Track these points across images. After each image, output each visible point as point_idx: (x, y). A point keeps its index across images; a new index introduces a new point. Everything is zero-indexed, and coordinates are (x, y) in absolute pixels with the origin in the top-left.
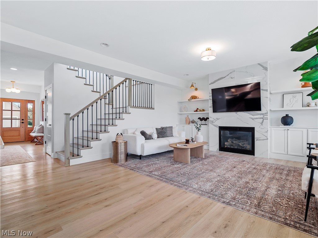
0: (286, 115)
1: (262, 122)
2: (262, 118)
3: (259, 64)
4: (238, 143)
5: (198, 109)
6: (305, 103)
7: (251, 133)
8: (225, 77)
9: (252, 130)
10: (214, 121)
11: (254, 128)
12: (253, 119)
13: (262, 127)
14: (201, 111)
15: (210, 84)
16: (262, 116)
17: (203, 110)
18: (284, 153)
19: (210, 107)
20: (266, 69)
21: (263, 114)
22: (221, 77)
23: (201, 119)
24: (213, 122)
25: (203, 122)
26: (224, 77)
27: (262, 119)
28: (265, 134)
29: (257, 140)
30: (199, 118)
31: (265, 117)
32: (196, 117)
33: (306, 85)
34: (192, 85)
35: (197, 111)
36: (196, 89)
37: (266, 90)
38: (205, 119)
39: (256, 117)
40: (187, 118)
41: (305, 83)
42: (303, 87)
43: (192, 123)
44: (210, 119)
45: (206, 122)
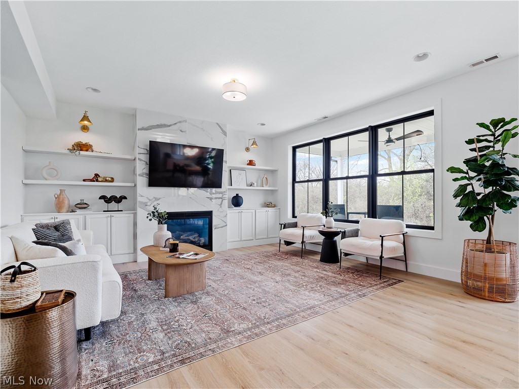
0: (237, 195)
1: (221, 204)
2: (221, 198)
3: (217, 124)
4: (187, 238)
5: (97, 175)
6: (249, 183)
7: (208, 219)
8: (169, 126)
9: (208, 215)
10: (149, 204)
11: (212, 211)
12: (211, 199)
13: (220, 210)
14: (106, 181)
15: (139, 129)
16: (220, 196)
17: (112, 178)
18: (238, 239)
19: (139, 175)
20: (225, 133)
21: (221, 193)
22: (163, 123)
23: (107, 200)
24: (146, 205)
25: (113, 206)
26: (169, 124)
27: (221, 200)
28: (225, 219)
29: (215, 228)
30: (102, 197)
31: (224, 196)
32: (92, 194)
33: (251, 163)
34: (84, 116)
35: (94, 181)
36: (85, 128)
37: (226, 162)
38: (118, 200)
39: (214, 196)
40: (61, 196)
41: (250, 161)
42: (248, 164)
43: (80, 208)
44: (139, 199)
45: (121, 206)
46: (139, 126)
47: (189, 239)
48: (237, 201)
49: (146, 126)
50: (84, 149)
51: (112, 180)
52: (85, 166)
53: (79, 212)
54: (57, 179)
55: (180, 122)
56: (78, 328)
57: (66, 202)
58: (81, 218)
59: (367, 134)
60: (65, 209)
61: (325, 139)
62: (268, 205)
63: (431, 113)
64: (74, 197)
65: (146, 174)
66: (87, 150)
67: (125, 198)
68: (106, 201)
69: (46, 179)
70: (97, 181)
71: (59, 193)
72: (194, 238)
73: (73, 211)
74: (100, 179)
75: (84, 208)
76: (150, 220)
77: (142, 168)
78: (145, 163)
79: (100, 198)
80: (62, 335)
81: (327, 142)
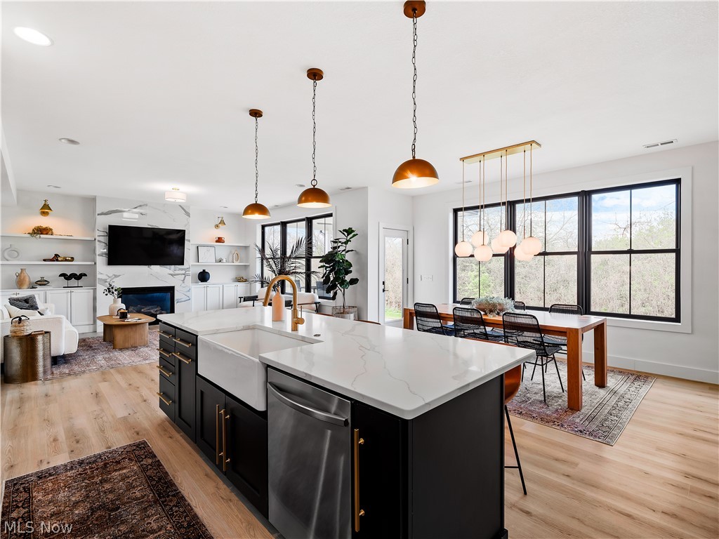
0: (204, 271)
1: (184, 280)
2: (184, 274)
3: (180, 206)
5: (56, 255)
7: (169, 295)
9: (171, 290)
10: (108, 280)
11: (173, 287)
12: (171, 275)
13: (183, 285)
14: (66, 260)
15: (98, 214)
16: (183, 272)
19: (99, 255)
20: (188, 215)
21: (184, 270)
23: (67, 277)
24: (106, 282)
25: (73, 282)
27: (184, 276)
28: (187, 294)
29: (177, 302)
30: (62, 275)
31: (187, 272)
32: (52, 271)
33: (220, 240)
34: (45, 204)
35: (54, 261)
36: (44, 214)
37: (189, 241)
38: (78, 277)
39: (177, 272)
40: (22, 274)
41: (219, 238)
42: (217, 241)
43: (40, 285)
44: (99, 276)
45: (80, 282)
46: (98, 211)
47: (150, 312)
48: (203, 277)
49: (105, 211)
50: (45, 232)
51: (72, 259)
52: (45, 247)
53: (39, 288)
54: (18, 260)
55: (140, 206)
56: (52, 355)
57: (27, 280)
58: (42, 293)
59: (304, 223)
60: (26, 286)
61: (282, 222)
62: (239, 280)
63: (330, 215)
64: (35, 276)
65: (106, 254)
66: (47, 234)
67: (85, 275)
68: (66, 279)
69: (7, 260)
70: (57, 260)
71: (19, 272)
72: (156, 311)
73: (33, 288)
74: (59, 259)
75: (45, 285)
76: (107, 295)
77: (101, 249)
78: (104, 245)
79: (60, 276)
80: (44, 349)
81: (284, 225)
